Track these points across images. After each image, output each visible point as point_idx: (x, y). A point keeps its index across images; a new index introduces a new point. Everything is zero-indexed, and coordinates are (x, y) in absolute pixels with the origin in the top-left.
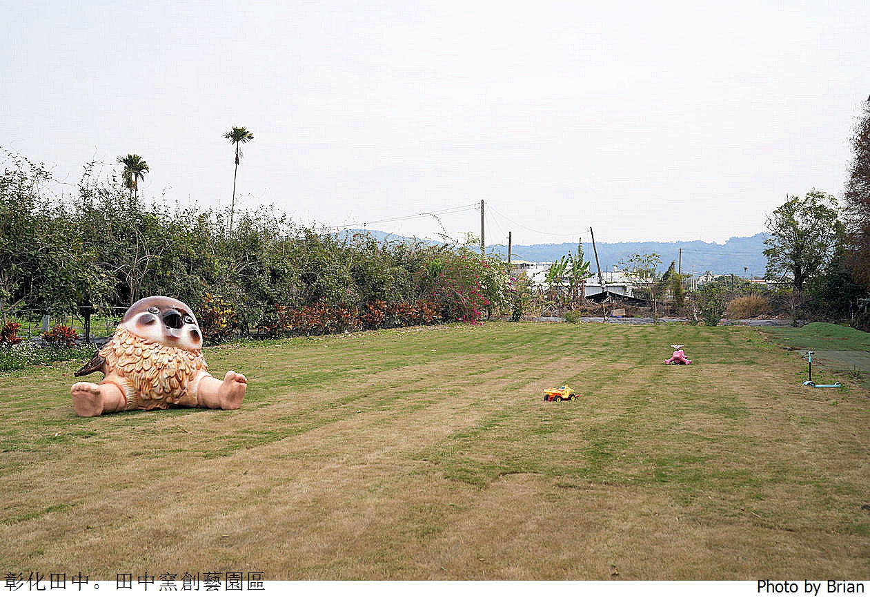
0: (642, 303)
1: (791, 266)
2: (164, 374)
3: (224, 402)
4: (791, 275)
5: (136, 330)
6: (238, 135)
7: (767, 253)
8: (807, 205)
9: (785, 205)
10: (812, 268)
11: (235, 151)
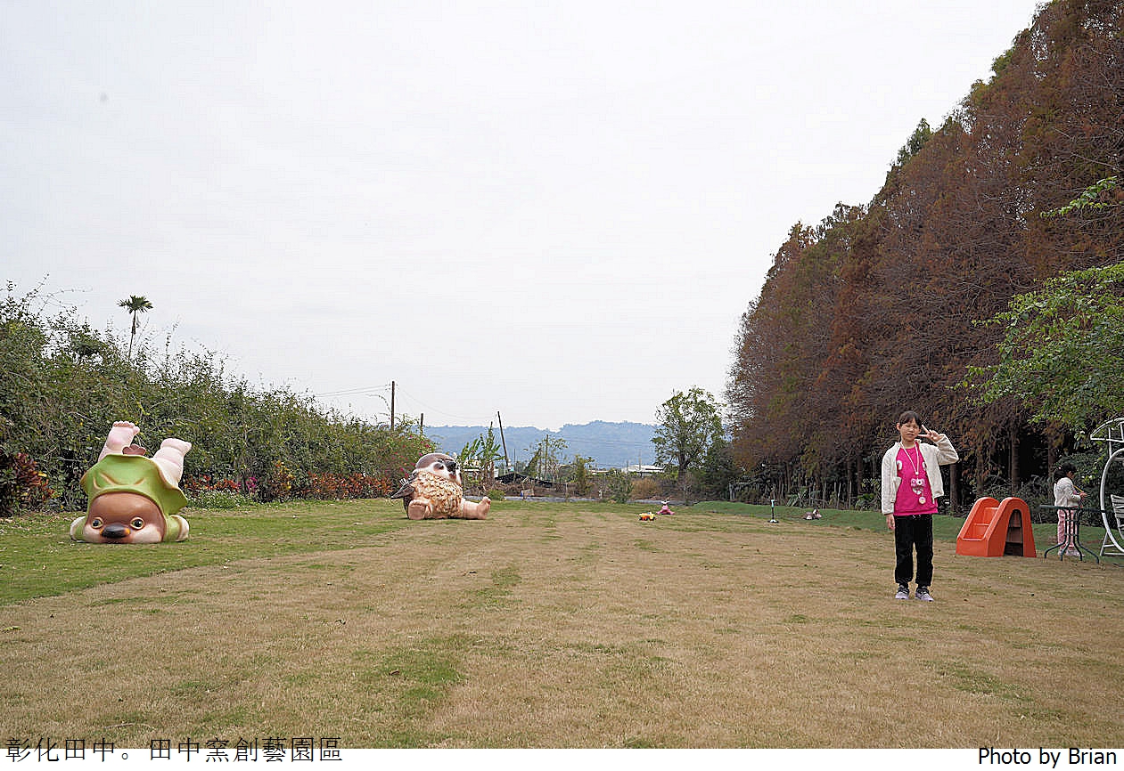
0: (548, 484)
1: (676, 453)
2: (451, 498)
3: (481, 515)
4: (676, 462)
5: (434, 472)
6: (137, 304)
7: (655, 440)
8: (689, 400)
9: (672, 399)
10: (693, 456)
11: (132, 320)
